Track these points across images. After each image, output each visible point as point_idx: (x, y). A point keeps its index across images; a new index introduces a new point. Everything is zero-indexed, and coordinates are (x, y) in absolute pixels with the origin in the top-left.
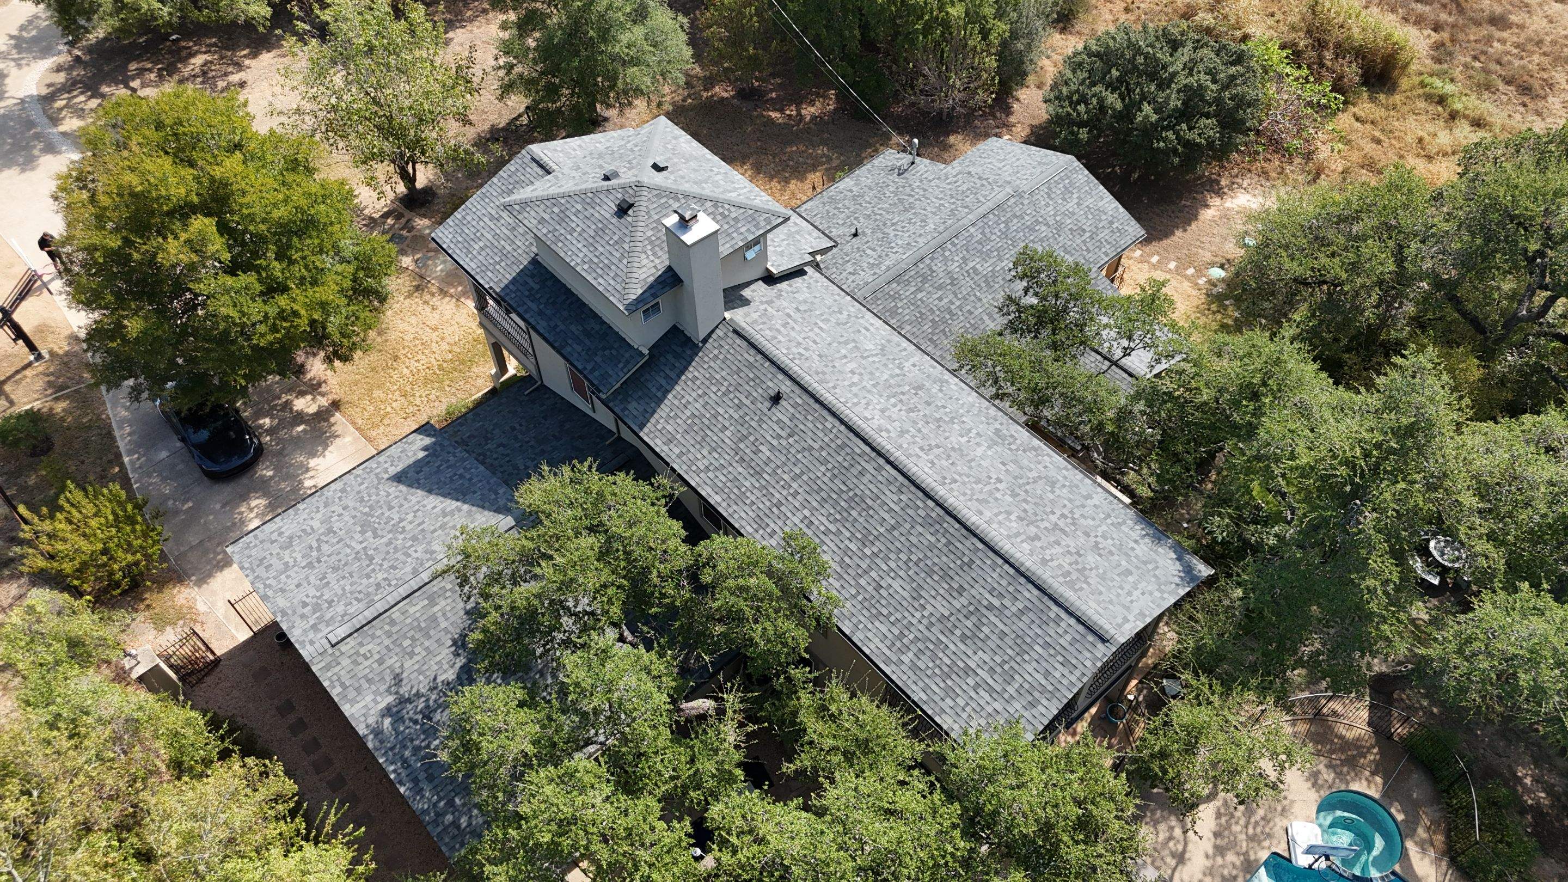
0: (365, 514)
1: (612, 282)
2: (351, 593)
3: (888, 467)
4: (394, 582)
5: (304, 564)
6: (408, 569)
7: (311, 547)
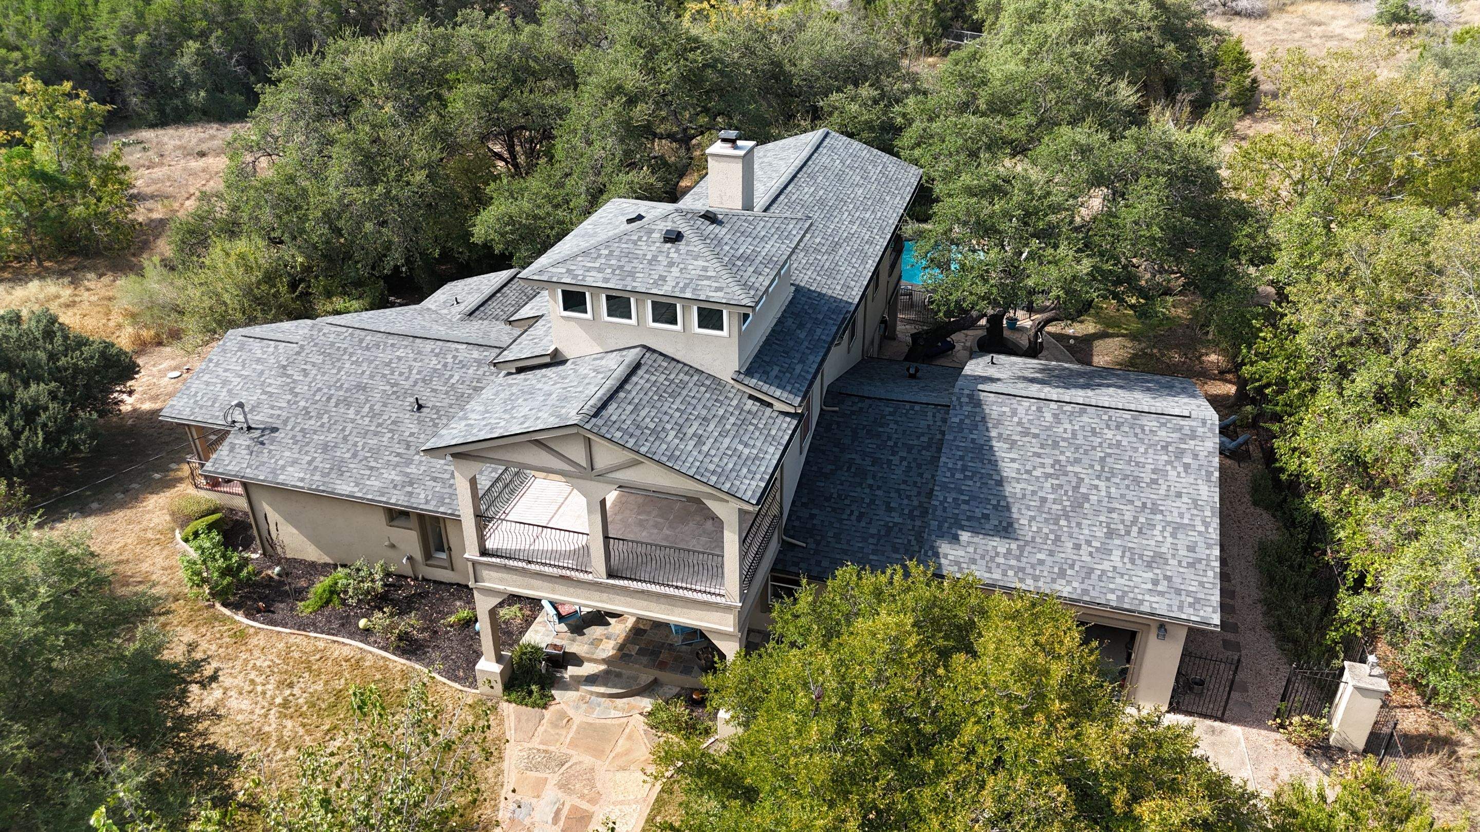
0: (1068, 518)
1: (791, 226)
2: (1142, 441)
3: (789, 188)
4: (1105, 417)
5: (1159, 517)
6: (1085, 419)
7: (1140, 531)
